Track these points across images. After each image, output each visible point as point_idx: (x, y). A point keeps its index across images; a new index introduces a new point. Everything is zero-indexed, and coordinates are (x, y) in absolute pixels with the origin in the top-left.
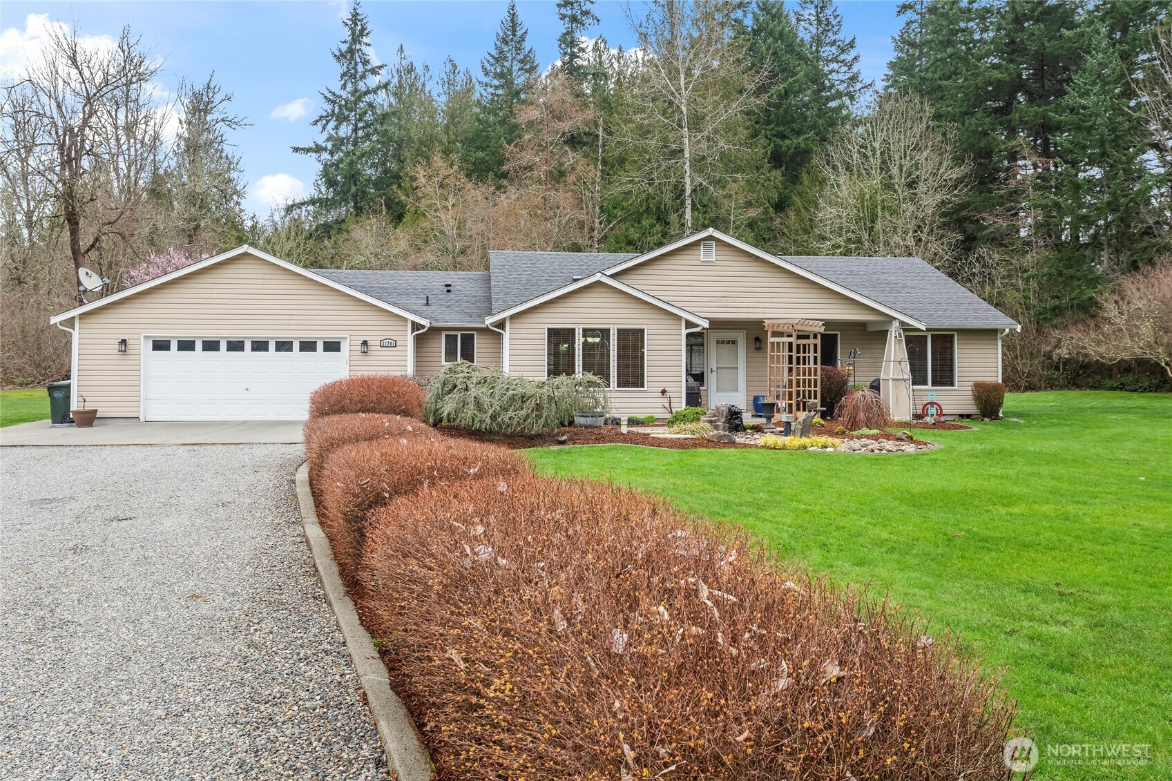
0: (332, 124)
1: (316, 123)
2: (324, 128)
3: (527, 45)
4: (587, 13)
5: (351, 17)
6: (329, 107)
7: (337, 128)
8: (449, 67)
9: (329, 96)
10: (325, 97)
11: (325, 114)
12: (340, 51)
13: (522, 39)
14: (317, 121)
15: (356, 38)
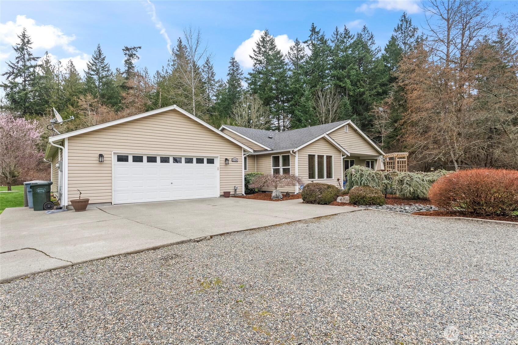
0: (12, 77)
1: (4, 75)
2: (8, 78)
3: (106, 62)
4: (134, 54)
5: (22, 35)
6: (11, 70)
7: (14, 79)
8: (70, 63)
9: (11, 65)
10: (9, 65)
11: (9, 72)
12: (17, 47)
13: (103, 59)
14: (5, 74)
15: (24, 44)
